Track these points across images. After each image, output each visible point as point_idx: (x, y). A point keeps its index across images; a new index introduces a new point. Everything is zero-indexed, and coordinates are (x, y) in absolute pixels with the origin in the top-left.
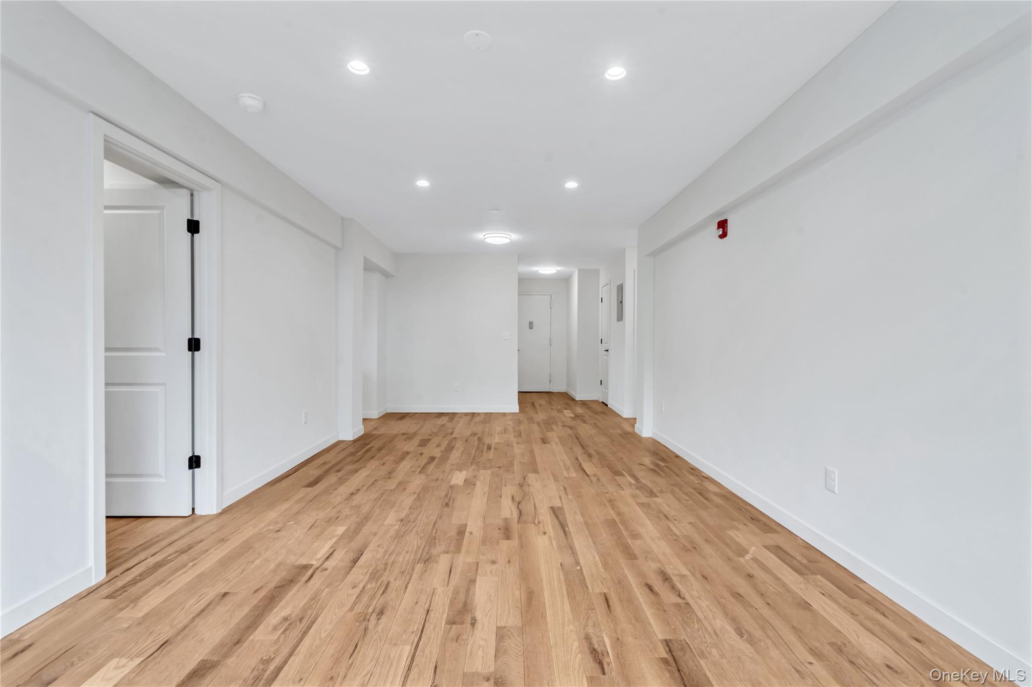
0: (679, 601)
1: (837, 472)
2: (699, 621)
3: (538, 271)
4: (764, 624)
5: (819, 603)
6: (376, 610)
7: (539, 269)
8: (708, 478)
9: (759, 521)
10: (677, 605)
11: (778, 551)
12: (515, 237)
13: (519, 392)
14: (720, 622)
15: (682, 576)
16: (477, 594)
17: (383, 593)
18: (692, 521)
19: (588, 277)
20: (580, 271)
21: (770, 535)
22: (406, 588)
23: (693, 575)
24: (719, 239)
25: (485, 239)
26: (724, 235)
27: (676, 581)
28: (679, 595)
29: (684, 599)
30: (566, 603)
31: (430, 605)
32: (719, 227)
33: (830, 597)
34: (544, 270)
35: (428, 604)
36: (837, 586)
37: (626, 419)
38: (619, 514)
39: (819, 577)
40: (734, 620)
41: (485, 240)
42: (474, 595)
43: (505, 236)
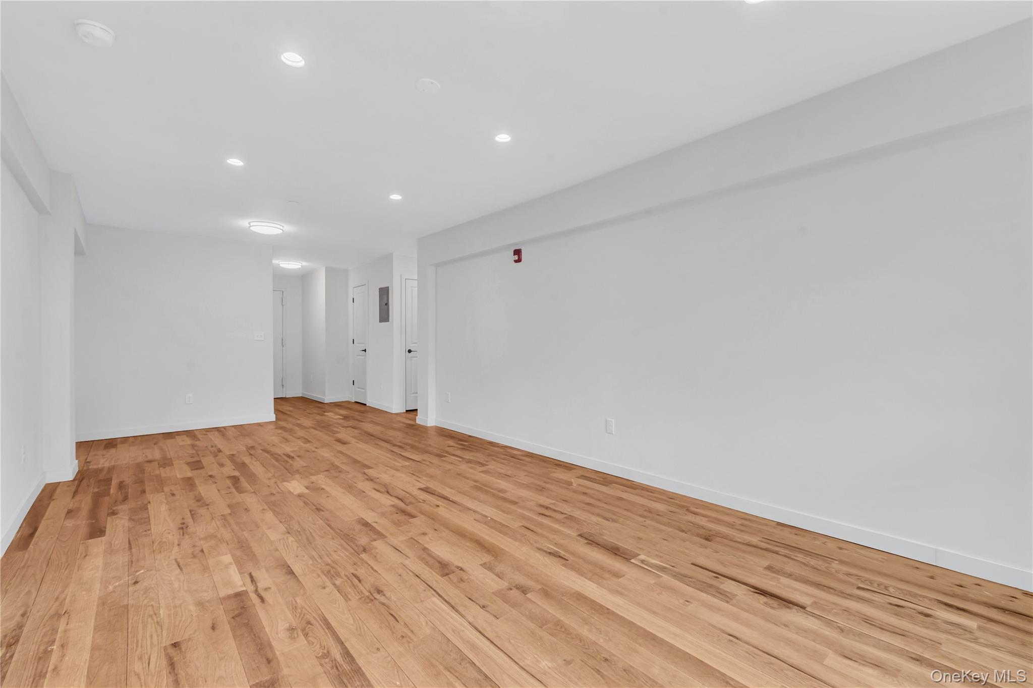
0: (565, 516)
1: (613, 420)
2: (585, 521)
3: (279, 264)
4: (614, 513)
5: (625, 496)
6: (372, 592)
7: (280, 263)
8: (506, 447)
9: (561, 465)
10: (566, 518)
11: (583, 477)
12: (288, 228)
13: (274, 398)
14: (594, 519)
15: (554, 504)
16: (439, 554)
17: (360, 581)
18: (525, 474)
19: (335, 276)
20: (328, 270)
21: (573, 471)
22: (375, 571)
23: (557, 501)
24: (514, 262)
25: (251, 226)
26: (519, 261)
27: (551, 506)
28: (562, 513)
29: (566, 514)
30: (506, 538)
31: (411, 571)
32: (514, 254)
33: (626, 492)
34: (289, 264)
35: (410, 573)
36: (626, 487)
37: (396, 414)
38: (475, 481)
39: (614, 485)
40: (598, 515)
41: (251, 228)
42: (439, 556)
43: (279, 226)
